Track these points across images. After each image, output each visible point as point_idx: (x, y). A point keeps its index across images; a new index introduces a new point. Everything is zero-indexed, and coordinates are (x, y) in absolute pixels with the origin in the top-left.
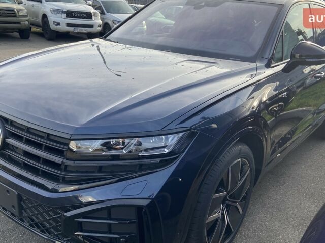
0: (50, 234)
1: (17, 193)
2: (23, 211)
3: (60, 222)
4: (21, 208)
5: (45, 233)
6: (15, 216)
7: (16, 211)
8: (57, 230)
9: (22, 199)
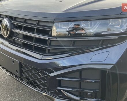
0: (39, 88)
1: (19, 62)
2: (23, 74)
3: (46, 80)
4: (21, 72)
5: (37, 88)
6: (18, 78)
7: (18, 74)
8: (45, 86)
9: (22, 66)
